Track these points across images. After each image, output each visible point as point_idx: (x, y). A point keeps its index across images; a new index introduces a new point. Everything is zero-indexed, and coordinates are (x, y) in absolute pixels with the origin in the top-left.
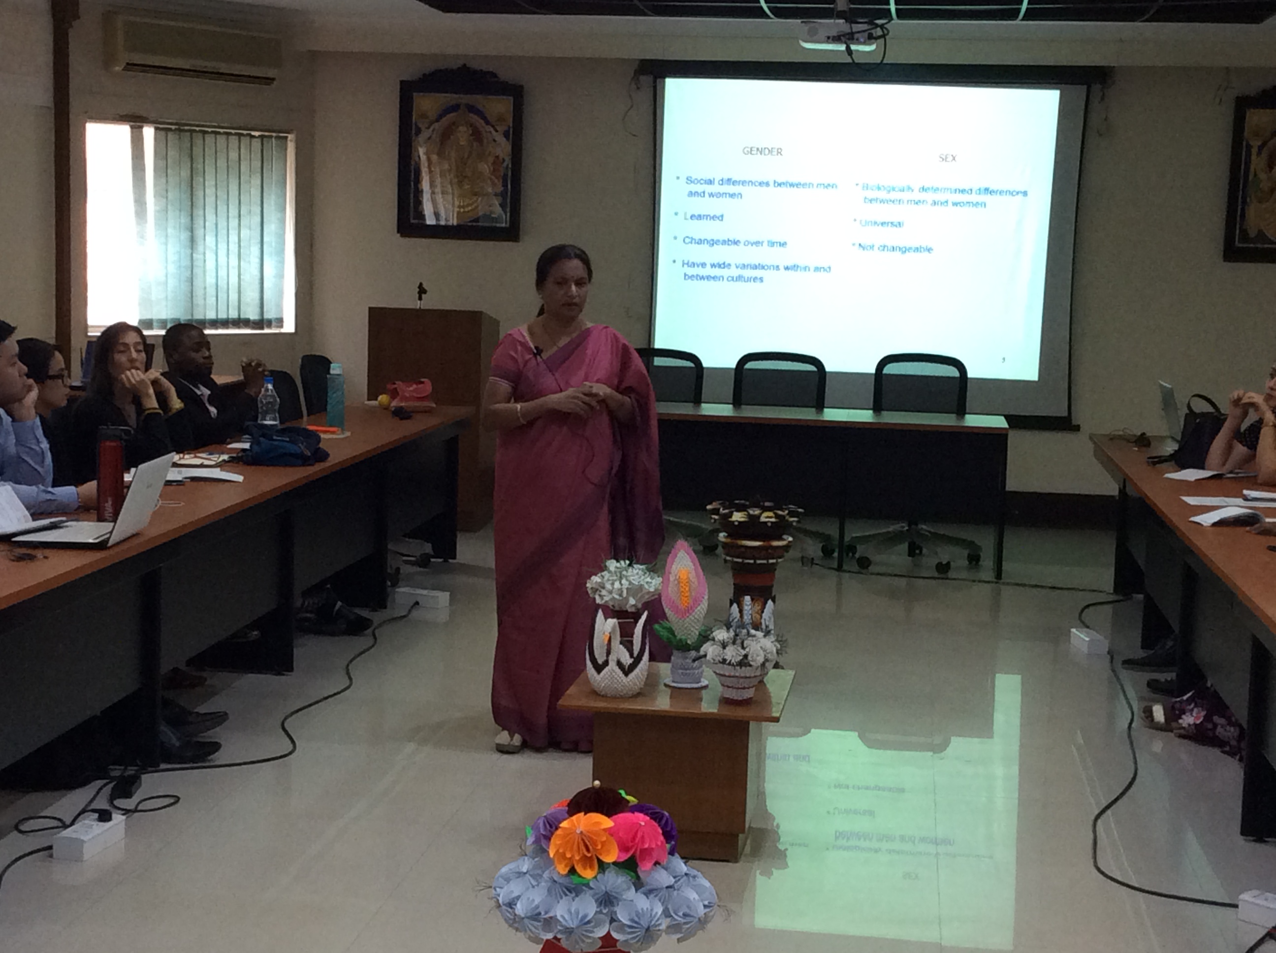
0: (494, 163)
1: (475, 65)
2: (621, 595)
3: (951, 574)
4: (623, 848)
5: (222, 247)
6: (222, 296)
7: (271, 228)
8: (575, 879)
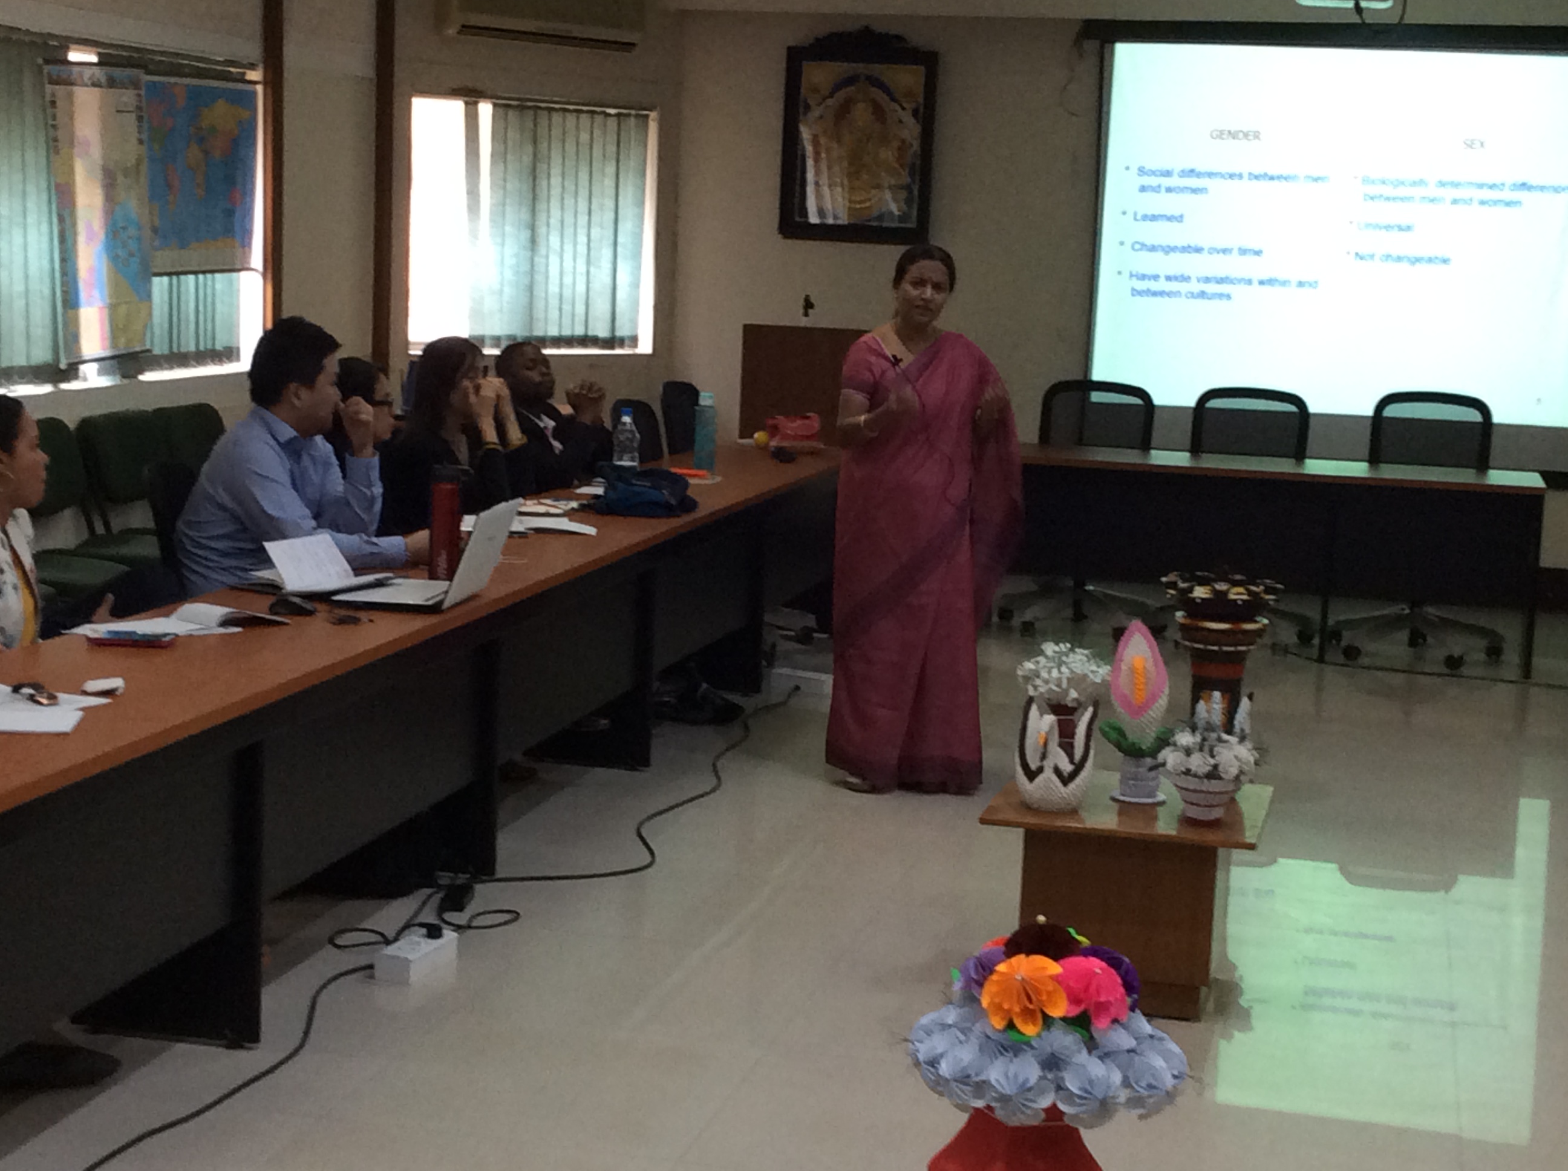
0: (899, 149)
1: (879, 28)
2: (1059, 686)
3: (1465, 670)
4: (1074, 1000)
5: (568, 248)
6: (567, 307)
7: (626, 227)
8: (1013, 1035)
